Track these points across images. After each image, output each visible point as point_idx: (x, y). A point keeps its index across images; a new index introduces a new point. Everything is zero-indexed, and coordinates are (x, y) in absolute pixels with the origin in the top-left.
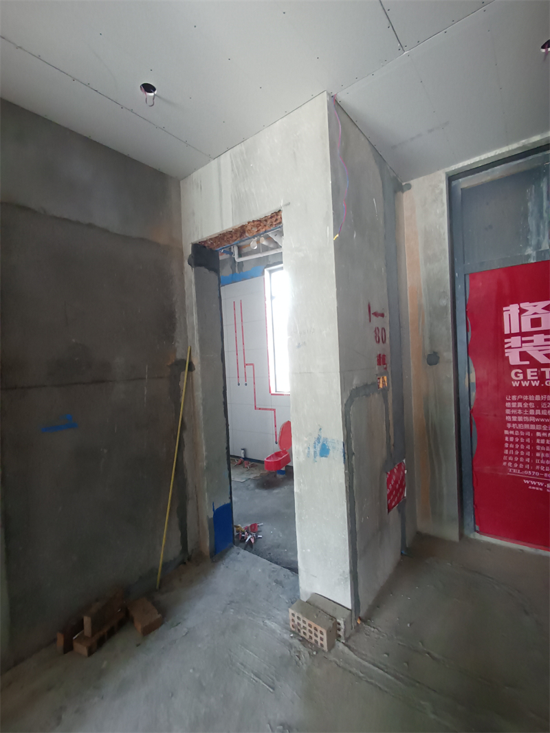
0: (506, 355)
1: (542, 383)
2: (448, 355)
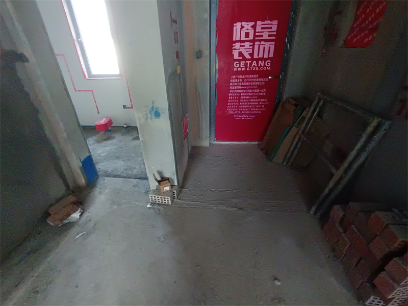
0: (233, 53)
1: (246, 69)
2: (207, 53)
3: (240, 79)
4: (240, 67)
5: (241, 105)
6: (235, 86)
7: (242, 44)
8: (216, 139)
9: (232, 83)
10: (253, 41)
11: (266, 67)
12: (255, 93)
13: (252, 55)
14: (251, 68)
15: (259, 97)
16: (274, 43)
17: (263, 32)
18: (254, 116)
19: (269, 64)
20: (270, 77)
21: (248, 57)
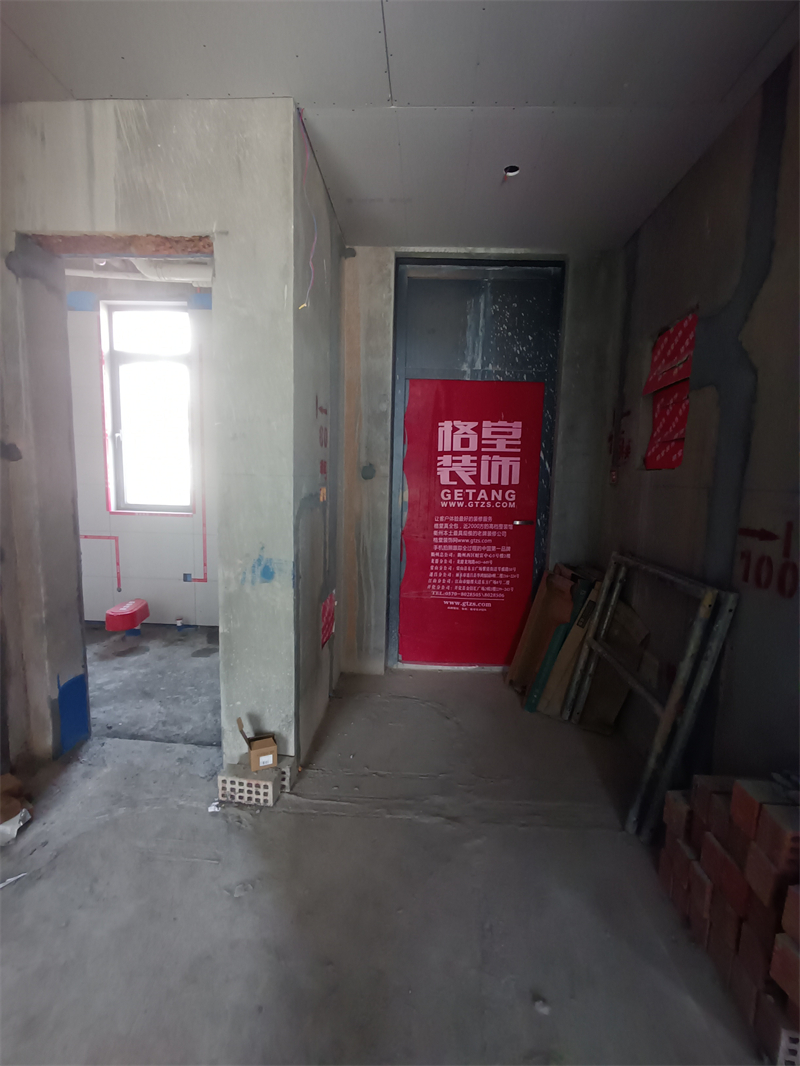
0: (438, 473)
1: (466, 503)
2: (385, 469)
3: (453, 522)
4: (453, 499)
5: (458, 578)
6: (444, 536)
7: (454, 458)
8: (400, 658)
9: (438, 530)
10: (478, 454)
11: (508, 502)
12: (489, 553)
13: (476, 478)
14: (477, 503)
15: (497, 562)
16: (519, 459)
17: (496, 439)
18: (489, 605)
19: (514, 496)
20: (518, 523)
21: (469, 481)
